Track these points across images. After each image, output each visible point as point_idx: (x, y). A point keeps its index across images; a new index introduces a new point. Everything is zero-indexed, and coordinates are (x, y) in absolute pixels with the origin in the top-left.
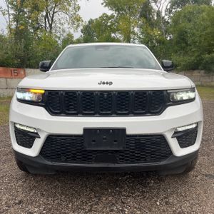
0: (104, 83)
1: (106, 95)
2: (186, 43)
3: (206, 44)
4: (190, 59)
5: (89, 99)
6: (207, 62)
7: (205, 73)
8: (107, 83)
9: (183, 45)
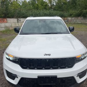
0: (46, 55)
1: (47, 60)
2: (76, 4)
3: (84, 5)
4: (77, 12)
5: (40, 62)
6: (84, 13)
7: (83, 18)
8: (48, 55)
9: (74, 5)
